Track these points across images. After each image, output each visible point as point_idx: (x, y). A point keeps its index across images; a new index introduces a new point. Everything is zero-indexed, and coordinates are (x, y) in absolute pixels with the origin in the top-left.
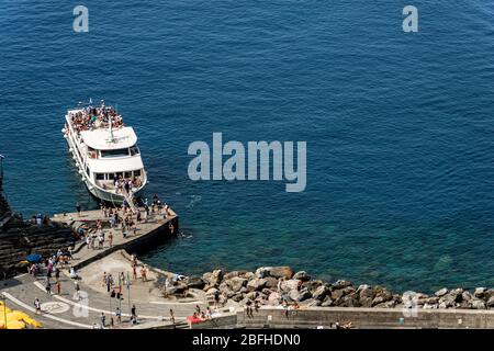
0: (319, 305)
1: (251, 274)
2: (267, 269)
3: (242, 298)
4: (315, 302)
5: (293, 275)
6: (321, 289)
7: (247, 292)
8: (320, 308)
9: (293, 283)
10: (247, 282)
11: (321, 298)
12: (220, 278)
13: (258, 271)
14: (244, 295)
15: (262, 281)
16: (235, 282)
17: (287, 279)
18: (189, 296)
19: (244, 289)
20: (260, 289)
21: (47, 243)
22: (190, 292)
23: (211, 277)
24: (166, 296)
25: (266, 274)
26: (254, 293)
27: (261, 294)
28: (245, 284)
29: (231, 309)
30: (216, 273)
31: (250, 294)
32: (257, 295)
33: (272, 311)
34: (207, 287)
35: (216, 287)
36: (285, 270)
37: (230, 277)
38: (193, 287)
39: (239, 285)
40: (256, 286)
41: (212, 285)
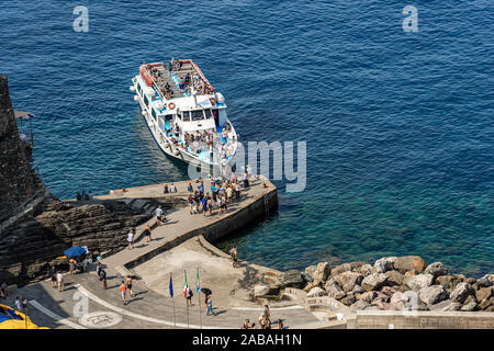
0: (459, 309)
1: (369, 266)
2: (390, 259)
3: (355, 300)
4: (452, 304)
5: (424, 268)
6: (461, 288)
7: (361, 293)
8: (459, 314)
9: (424, 279)
10: (362, 278)
11: (462, 299)
12: (327, 273)
13: (377, 263)
14: (358, 296)
15: (382, 277)
16: (346, 279)
17: (417, 273)
18: (285, 298)
19: (357, 288)
20: (378, 287)
21: (95, 231)
22: (286, 292)
23: (315, 272)
24: (254, 299)
25: (388, 268)
26: (371, 294)
27: (381, 295)
28: (358, 282)
29: (340, 316)
30: (322, 266)
31: (365, 295)
32: (376, 295)
33: (394, 317)
34: (310, 285)
35: (320, 285)
36: (414, 261)
37: (339, 272)
38: (290, 285)
39: (352, 282)
40: (374, 284)
41: (316, 283)
